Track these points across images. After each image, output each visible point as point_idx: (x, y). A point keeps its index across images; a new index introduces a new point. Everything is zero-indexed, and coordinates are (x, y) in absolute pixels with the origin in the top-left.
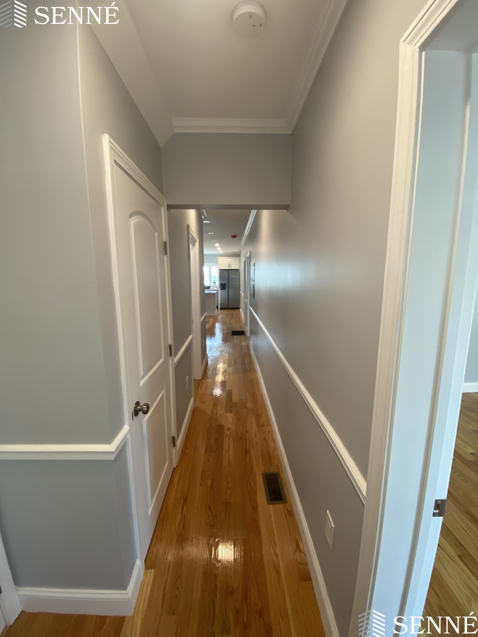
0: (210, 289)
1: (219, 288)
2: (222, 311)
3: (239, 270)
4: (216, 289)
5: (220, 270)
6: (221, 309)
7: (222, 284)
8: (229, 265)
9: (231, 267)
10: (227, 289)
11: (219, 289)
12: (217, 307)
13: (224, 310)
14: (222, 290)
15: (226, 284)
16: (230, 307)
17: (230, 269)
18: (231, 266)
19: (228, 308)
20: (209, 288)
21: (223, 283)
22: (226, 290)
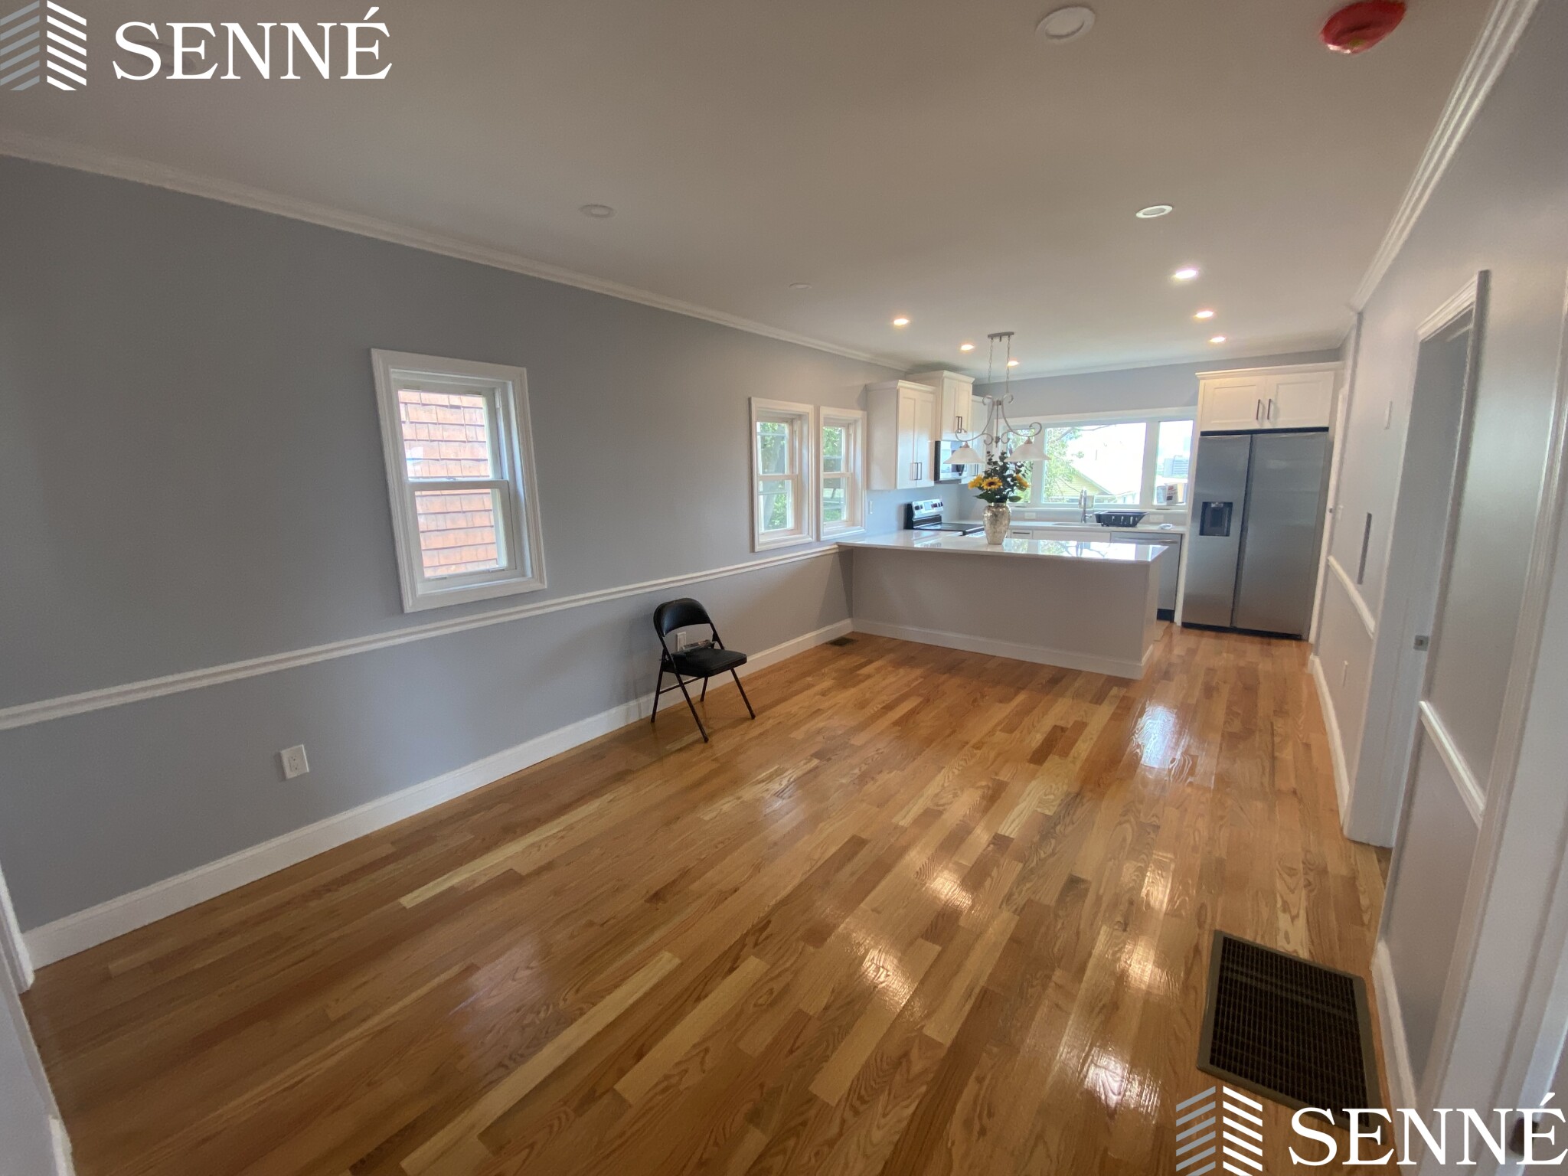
0: (1140, 527)
1: (1189, 519)
2: (1192, 639)
3: (1326, 429)
4: (1170, 528)
5: (1204, 434)
6: (1186, 625)
7: (1206, 505)
8: (1265, 407)
9: (1276, 416)
10: (1235, 527)
11: (1188, 529)
12: (1166, 615)
13: (1208, 633)
14: (1202, 533)
15: (1229, 505)
16: (1239, 626)
17: (1267, 426)
18: (1277, 410)
19: (1228, 625)
20: (1134, 525)
21: (1217, 496)
22: (1228, 535)
